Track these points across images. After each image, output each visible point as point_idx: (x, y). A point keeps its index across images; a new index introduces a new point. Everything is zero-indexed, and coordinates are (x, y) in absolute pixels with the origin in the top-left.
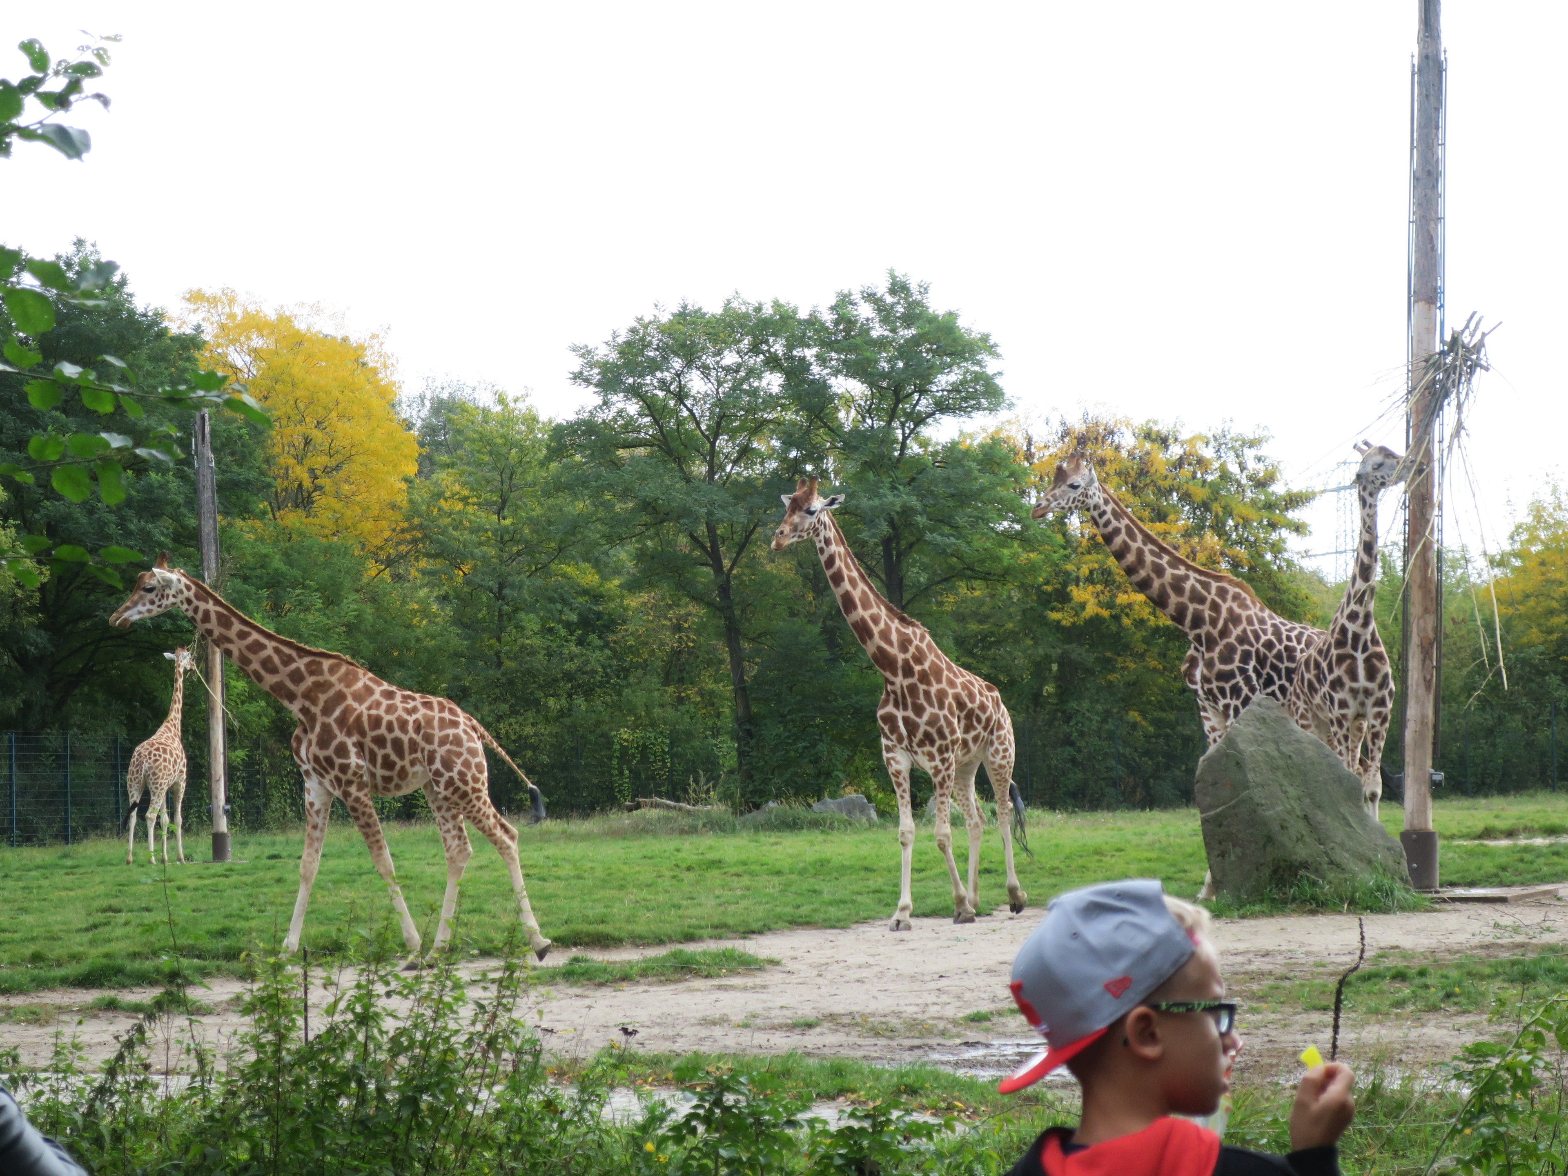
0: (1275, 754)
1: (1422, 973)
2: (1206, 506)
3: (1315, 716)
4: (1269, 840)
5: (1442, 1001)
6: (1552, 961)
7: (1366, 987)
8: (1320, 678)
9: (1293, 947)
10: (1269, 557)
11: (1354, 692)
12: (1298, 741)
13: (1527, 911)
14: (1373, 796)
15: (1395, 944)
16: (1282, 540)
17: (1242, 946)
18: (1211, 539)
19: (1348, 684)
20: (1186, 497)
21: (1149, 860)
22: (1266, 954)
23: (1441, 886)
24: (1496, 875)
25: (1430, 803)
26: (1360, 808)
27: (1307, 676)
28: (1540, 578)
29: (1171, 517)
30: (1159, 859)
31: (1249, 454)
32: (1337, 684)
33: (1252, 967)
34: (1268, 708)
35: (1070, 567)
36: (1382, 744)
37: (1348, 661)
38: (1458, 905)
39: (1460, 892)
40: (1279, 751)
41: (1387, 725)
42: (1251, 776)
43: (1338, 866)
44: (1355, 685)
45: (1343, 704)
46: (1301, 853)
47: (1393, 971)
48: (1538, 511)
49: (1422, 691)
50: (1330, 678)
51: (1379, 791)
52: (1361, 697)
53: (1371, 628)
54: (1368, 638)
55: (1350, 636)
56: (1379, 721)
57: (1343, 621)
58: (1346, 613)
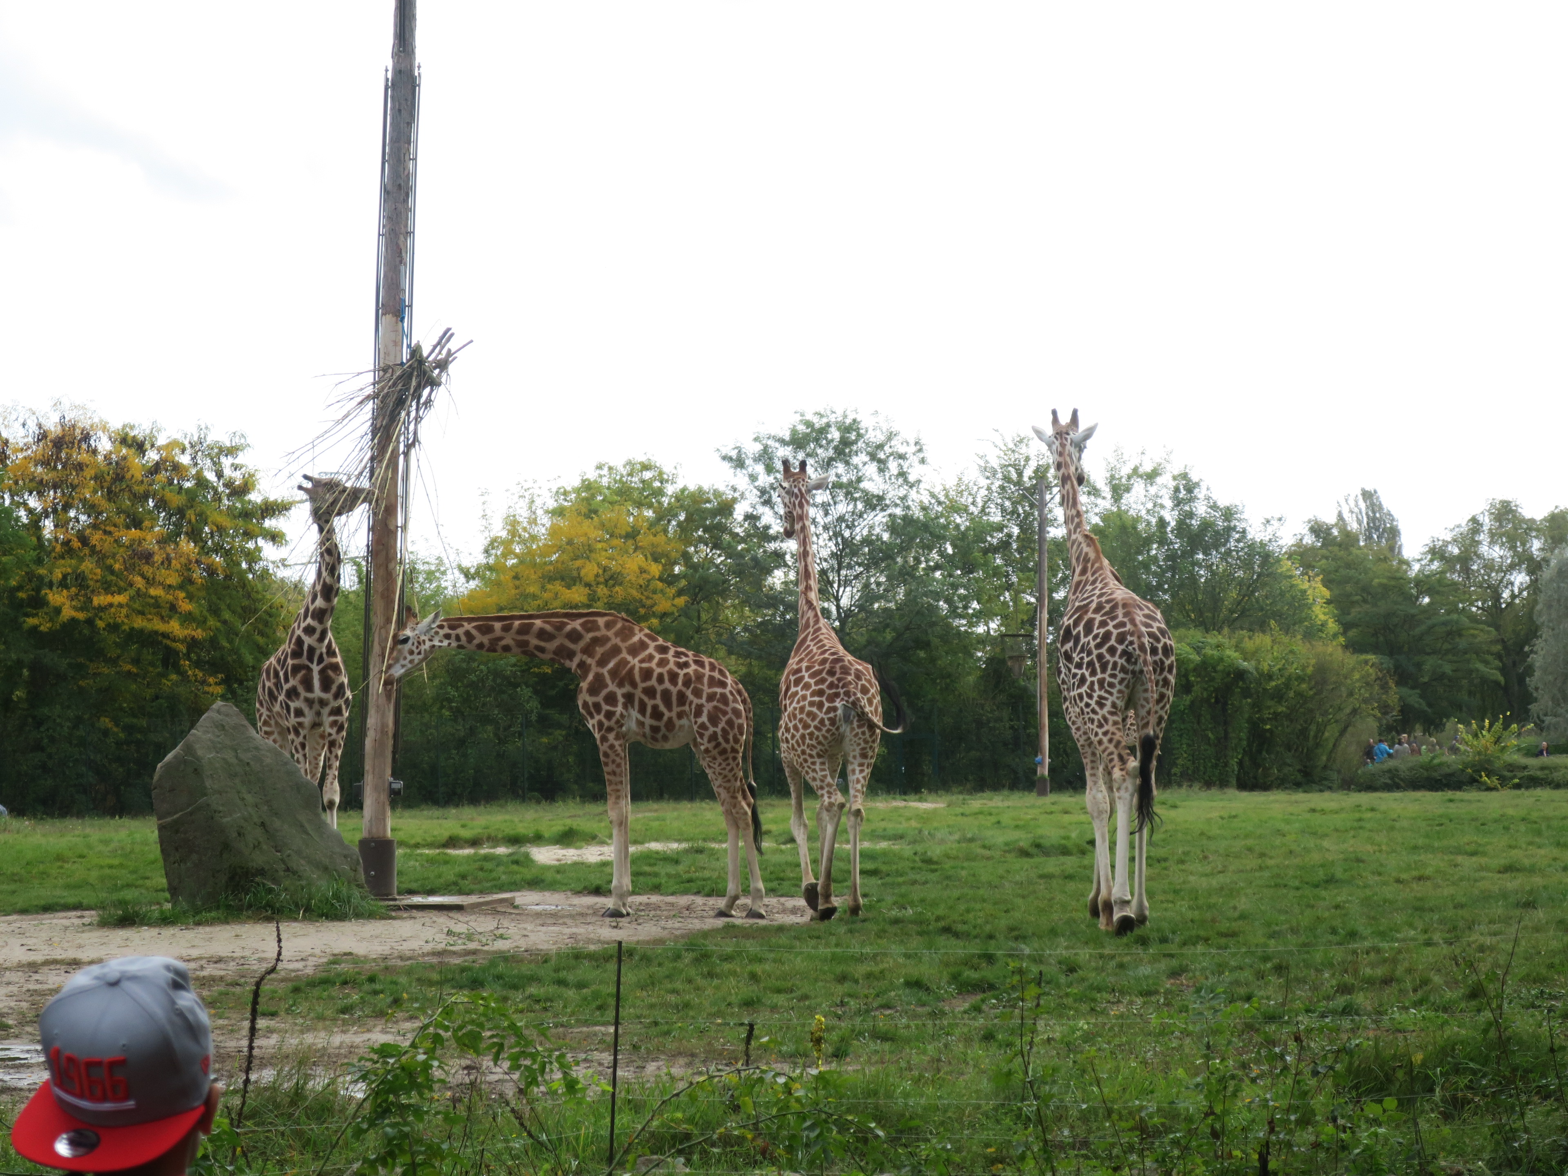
0: (234, 761)
1: (372, 980)
2: (181, 512)
4: (226, 846)
5: (390, 1007)
6: (501, 968)
7: (316, 992)
8: (278, 685)
9: (247, 953)
10: (244, 565)
11: (310, 702)
12: (257, 748)
13: (482, 919)
14: (331, 804)
15: (348, 950)
16: (258, 549)
17: (195, 953)
18: (188, 547)
19: (303, 694)
20: (162, 504)
21: (111, 867)
22: (219, 960)
23: (399, 893)
24: (455, 884)
25: (389, 813)
26: (317, 815)
28: (513, 592)
29: (147, 523)
30: (121, 865)
31: (226, 462)
32: (292, 693)
33: (205, 973)
34: (227, 715)
35: (42, 571)
36: (340, 753)
37: (303, 672)
38: (415, 913)
39: (418, 900)
40: (237, 757)
41: (344, 733)
42: (208, 783)
43: (295, 873)
44: (310, 695)
45: (299, 713)
46: (258, 860)
47: (343, 977)
48: (512, 524)
49: (382, 700)
50: (286, 687)
51: (337, 800)
52: (316, 706)
53: (326, 641)
54: (324, 650)
55: (306, 647)
56: (335, 729)
57: (299, 632)
58: (303, 625)
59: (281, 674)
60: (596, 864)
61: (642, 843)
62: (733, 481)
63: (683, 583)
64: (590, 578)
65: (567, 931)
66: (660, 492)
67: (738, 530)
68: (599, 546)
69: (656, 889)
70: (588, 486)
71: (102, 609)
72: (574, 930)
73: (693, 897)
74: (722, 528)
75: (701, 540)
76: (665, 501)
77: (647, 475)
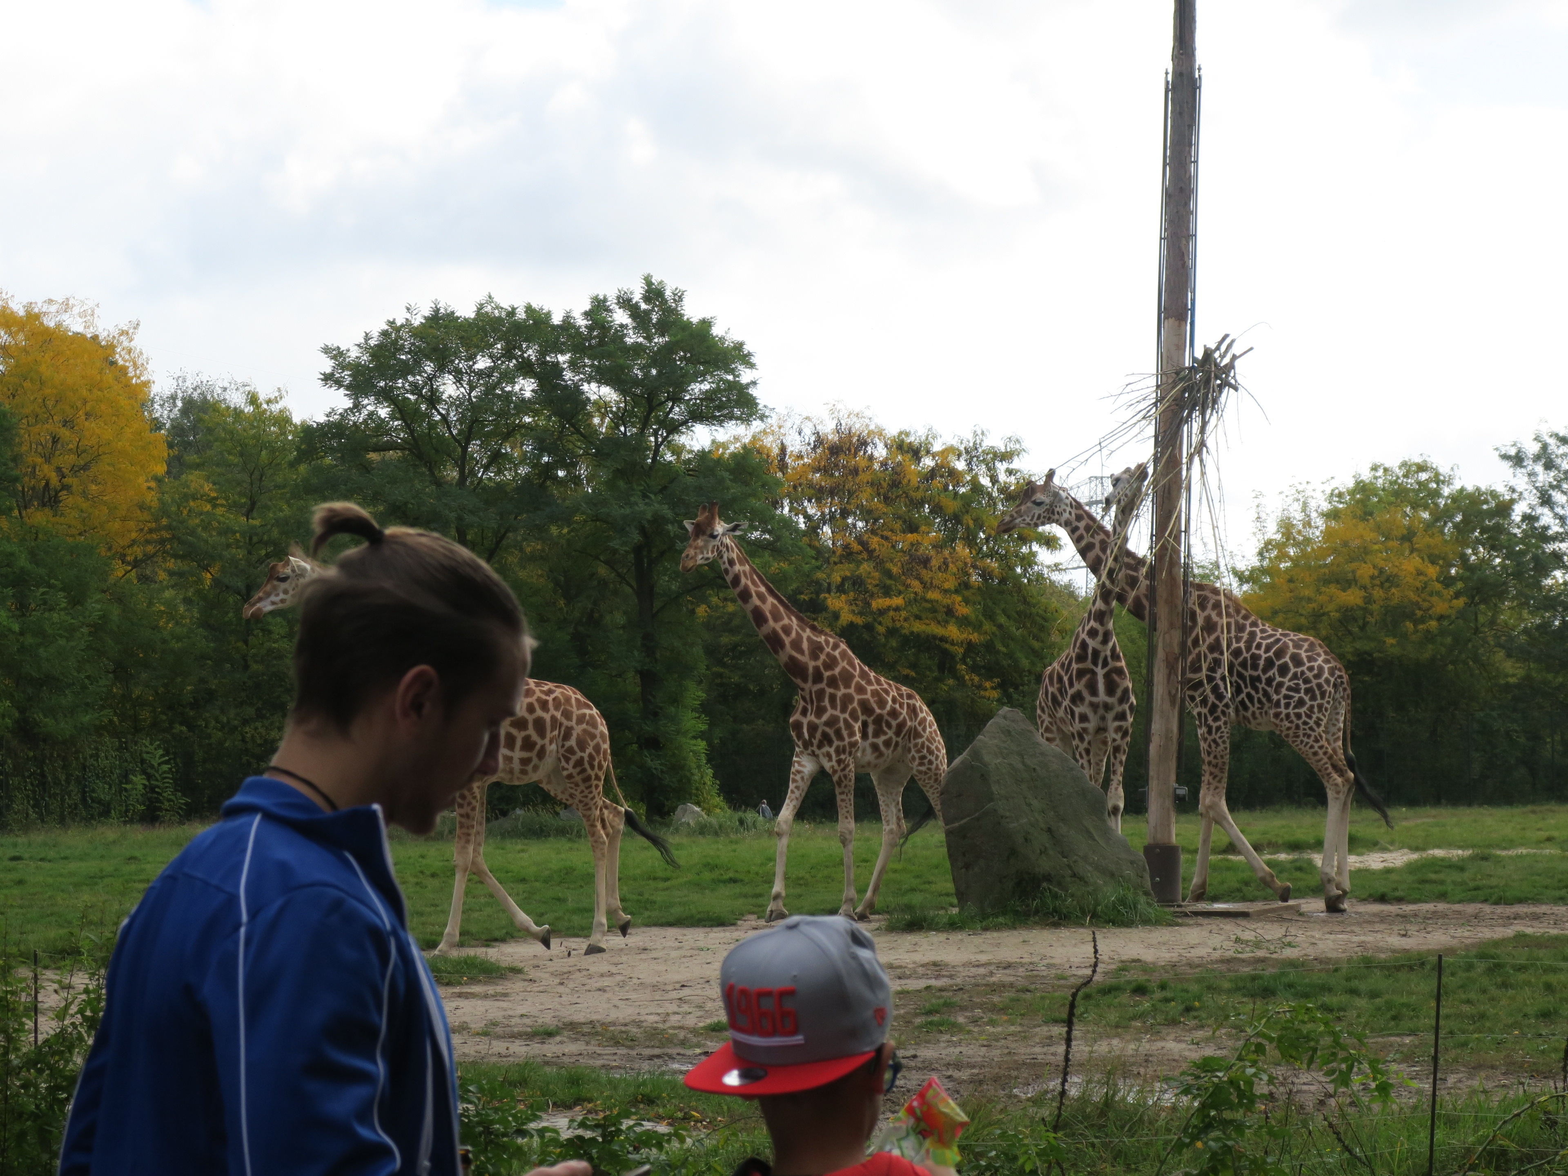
0: (1020, 766)
1: (1163, 987)
2: (957, 519)
3: (1059, 729)
4: (1013, 852)
5: (1181, 1015)
6: (1292, 976)
7: (1107, 999)
8: (1062, 691)
9: (1035, 959)
10: (1019, 570)
11: (1094, 706)
12: (1042, 754)
13: (1268, 926)
14: (1115, 810)
15: (1136, 957)
16: (1033, 554)
17: (983, 958)
18: (963, 551)
19: (1088, 698)
20: (937, 510)
21: (895, 871)
22: (1008, 966)
24: (1239, 890)
25: (1173, 817)
26: (1102, 821)
27: (1050, 689)
28: (1288, 595)
29: (923, 528)
30: (904, 870)
31: (1001, 467)
32: (1077, 698)
33: (994, 979)
34: (1013, 721)
35: (821, 577)
36: (1124, 758)
37: (1088, 676)
38: (1200, 920)
40: (1023, 763)
41: (1129, 739)
42: (995, 788)
43: (1081, 879)
44: (1095, 700)
45: (1084, 718)
46: (1044, 865)
47: (1134, 984)
48: (1286, 526)
49: (1167, 706)
50: (1071, 692)
51: (1122, 805)
52: (1101, 711)
53: (1111, 644)
54: (1109, 653)
55: (1090, 651)
56: (1120, 735)
57: (1084, 636)
58: (1087, 628)
59: (1066, 679)
60: (1380, 870)
61: (1424, 849)
62: (1513, 482)
63: (1460, 585)
64: (1367, 581)
65: (1355, 939)
66: (1437, 493)
67: (1516, 531)
68: (1376, 547)
69: (1442, 897)
70: (1362, 488)
71: (882, 612)
72: (1363, 938)
73: (1480, 906)
74: (1499, 529)
75: (1478, 541)
76: (1442, 502)
77: (1423, 476)
